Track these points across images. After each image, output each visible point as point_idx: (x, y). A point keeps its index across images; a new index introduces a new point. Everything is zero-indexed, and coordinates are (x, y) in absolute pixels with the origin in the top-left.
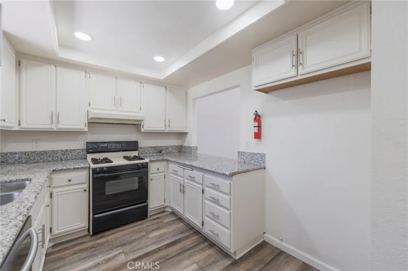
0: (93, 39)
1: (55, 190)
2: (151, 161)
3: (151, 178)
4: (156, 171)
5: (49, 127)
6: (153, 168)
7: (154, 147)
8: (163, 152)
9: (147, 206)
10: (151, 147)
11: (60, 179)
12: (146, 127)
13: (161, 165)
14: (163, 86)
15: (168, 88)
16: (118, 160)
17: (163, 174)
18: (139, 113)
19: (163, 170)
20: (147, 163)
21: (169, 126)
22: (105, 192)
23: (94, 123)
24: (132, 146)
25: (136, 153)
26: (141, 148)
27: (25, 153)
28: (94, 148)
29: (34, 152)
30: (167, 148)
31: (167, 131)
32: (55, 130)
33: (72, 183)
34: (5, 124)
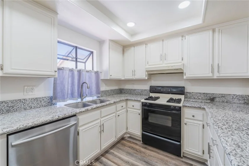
0: (136, 24)
1: (129, 109)
3: (185, 122)
4: (191, 117)
5: (132, 77)
7: (204, 93)
8: (217, 99)
10: (200, 93)
15: (217, 30)
16: (163, 100)
17: (201, 123)
19: (201, 119)
20: (180, 107)
21: (218, 71)
22: (148, 119)
24: (181, 91)
25: (182, 97)
26: (190, 93)
27: (130, 90)
28: (153, 90)
29: (132, 89)
30: (223, 96)
31: (215, 77)
32: (134, 79)
33: (134, 107)
34: (111, 77)
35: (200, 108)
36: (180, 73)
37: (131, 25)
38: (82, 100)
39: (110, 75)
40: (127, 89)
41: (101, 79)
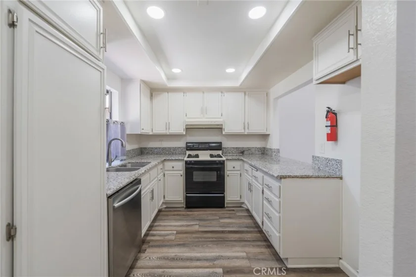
0: (182, 71)
1: (166, 172)
2: (227, 160)
3: (227, 174)
4: (233, 169)
5: (165, 132)
6: (229, 166)
7: (237, 148)
8: (245, 153)
9: (224, 197)
10: (233, 148)
11: (169, 165)
12: (227, 130)
13: (237, 164)
14: (242, 91)
15: (247, 93)
16: (204, 156)
17: (239, 172)
18: (220, 118)
19: (239, 169)
20: (224, 161)
21: (248, 128)
22: (193, 179)
23: (190, 129)
24: (219, 147)
25: (220, 152)
26: (226, 148)
28: (190, 147)
29: (160, 148)
30: (249, 149)
31: (246, 134)
32: (168, 134)
33: (174, 169)
34: (143, 131)
35: (238, 160)
36: (219, 128)
37: (176, 71)
38: (110, 164)
39: (142, 128)
40: (152, 148)
41: (127, 135)
